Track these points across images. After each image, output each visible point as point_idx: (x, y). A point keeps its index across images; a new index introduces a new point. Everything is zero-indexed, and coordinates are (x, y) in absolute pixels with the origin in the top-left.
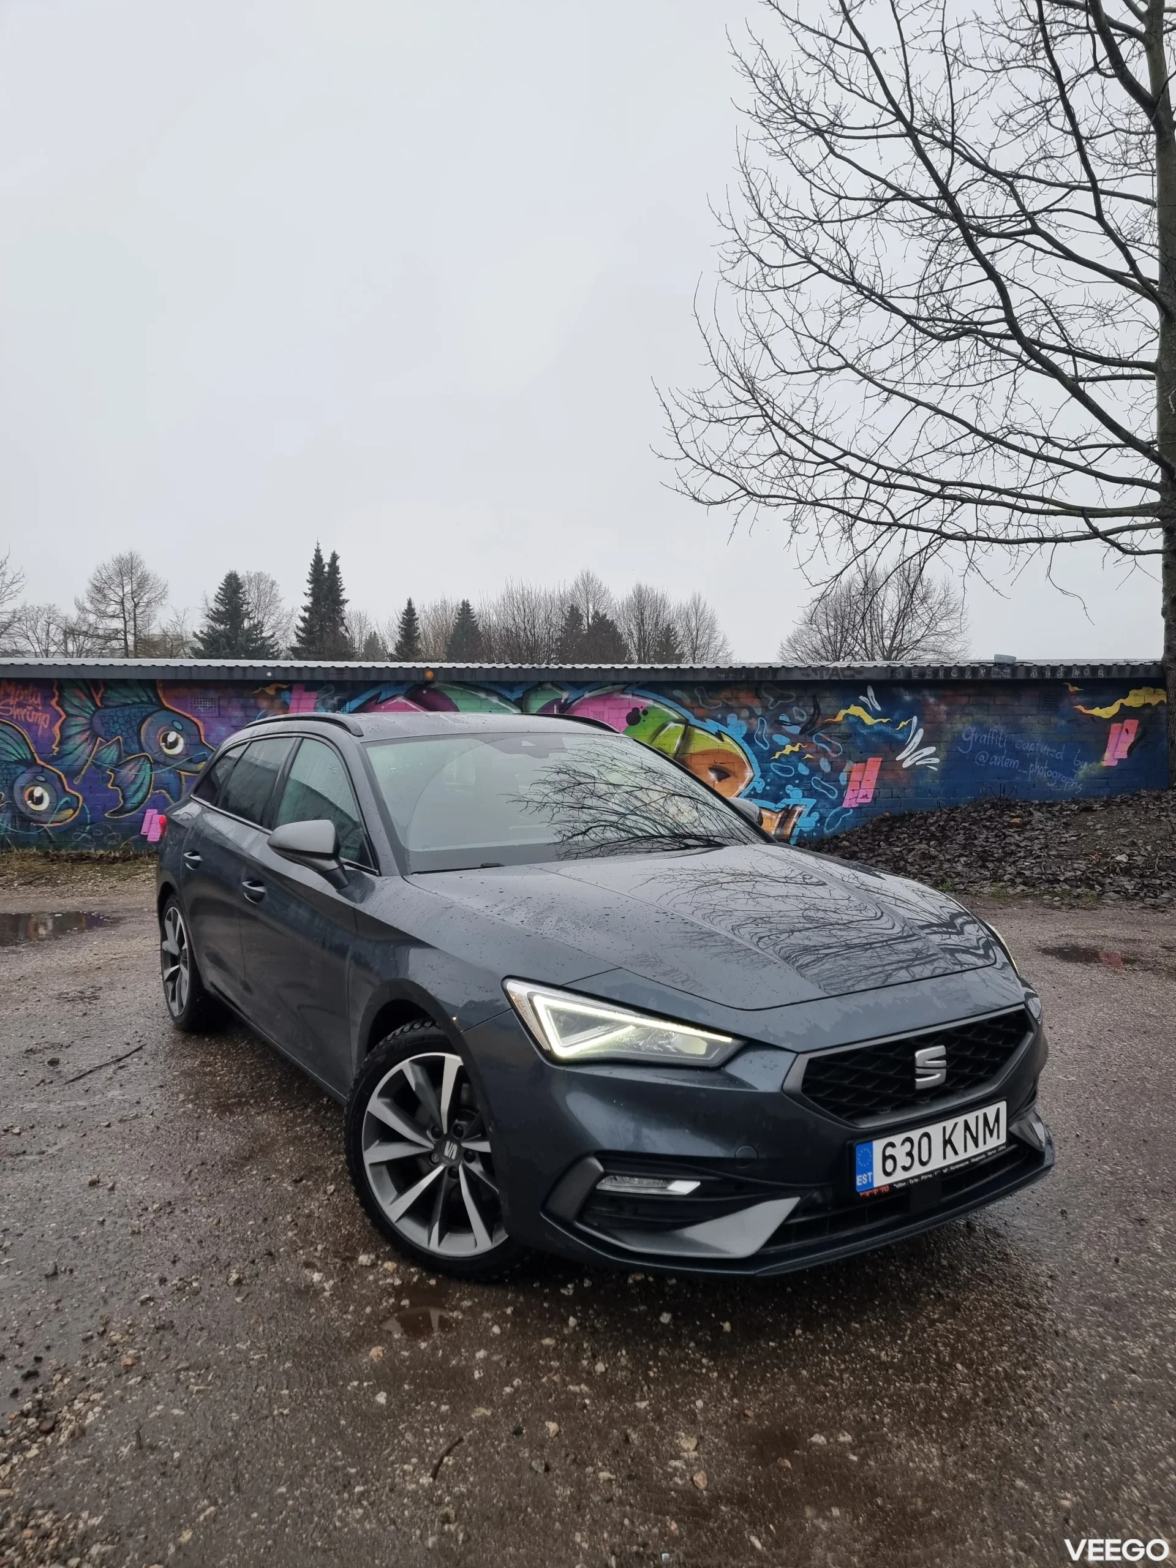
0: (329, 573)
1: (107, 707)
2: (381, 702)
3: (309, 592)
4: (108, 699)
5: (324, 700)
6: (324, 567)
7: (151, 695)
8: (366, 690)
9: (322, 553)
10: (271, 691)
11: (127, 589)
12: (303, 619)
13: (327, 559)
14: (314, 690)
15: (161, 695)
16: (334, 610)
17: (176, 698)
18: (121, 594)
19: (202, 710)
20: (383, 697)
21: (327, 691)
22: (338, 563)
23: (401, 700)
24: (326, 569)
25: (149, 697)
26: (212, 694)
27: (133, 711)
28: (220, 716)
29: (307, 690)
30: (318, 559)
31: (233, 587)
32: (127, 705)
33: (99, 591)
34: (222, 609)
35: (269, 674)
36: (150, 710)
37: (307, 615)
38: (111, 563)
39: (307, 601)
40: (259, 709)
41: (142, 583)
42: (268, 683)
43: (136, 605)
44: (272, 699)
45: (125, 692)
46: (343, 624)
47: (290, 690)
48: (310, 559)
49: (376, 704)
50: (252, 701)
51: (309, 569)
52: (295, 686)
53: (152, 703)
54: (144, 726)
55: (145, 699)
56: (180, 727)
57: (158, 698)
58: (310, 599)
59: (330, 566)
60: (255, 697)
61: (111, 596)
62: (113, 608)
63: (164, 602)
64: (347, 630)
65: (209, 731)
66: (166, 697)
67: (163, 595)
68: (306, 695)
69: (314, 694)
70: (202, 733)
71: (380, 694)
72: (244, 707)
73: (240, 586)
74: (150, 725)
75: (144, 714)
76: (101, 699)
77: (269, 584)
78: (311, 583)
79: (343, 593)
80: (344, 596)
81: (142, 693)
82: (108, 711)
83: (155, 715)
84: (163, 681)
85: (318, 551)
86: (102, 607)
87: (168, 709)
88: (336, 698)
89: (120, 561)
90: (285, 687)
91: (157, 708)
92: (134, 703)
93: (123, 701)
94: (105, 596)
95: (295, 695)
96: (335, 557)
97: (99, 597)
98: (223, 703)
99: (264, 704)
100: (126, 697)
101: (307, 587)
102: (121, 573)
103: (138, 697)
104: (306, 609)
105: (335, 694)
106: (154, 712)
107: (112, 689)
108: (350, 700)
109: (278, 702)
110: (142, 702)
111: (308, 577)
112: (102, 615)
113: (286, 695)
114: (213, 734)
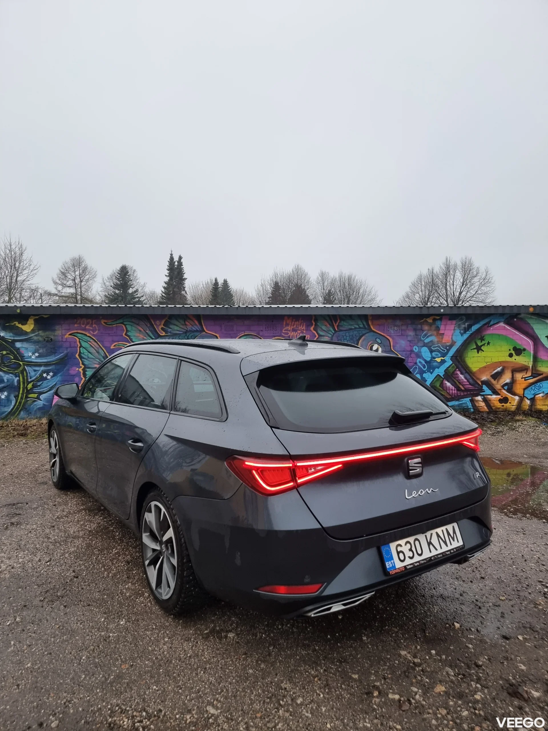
0: (178, 266)
1: (341, 331)
2: (491, 326)
3: (167, 275)
4: (342, 326)
5: (459, 325)
6: (175, 262)
7: (365, 323)
8: (483, 319)
9: (173, 256)
10: (430, 320)
11: (77, 273)
12: (164, 288)
13: (176, 259)
14: (455, 319)
15: (370, 323)
16: (181, 283)
17: (378, 325)
18: (74, 276)
19: (392, 331)
20: (492, 323)
21: (461, 319)
22: (182, 260)
23: (502, 324)
24: (176, 263)
25: (364, 325)
26: (398, 322)
27: (355, 333)
28: (402, 335)
29: (450, 319)
30: (172, 259)
31: (124, 272)
32: (351, 329)
33: (64, 274)
34: (119, 283)
35: (442, 311)
36: (364, 332)
37: (165, 285)
38: (69, 260)
39: (167, 279)
40: (423, 331)
41: (85, 269)
42: (428, 316)
43: (81, 281)
44: (430, 325)
45: (351, 322)
46: (184, 290)
47: (441, 319)
48: (168, 258)
49: (488, 327)
50: (419, 326)
51: (168, 264)
52: (443, 317)
53: (365, 328)
54: (360, 341)
55: (361, 326)
56: (380, 342)
57: (369, 325)
58: (168, 278)
59: (178, 262)
60: (422, 324)
61: (69, 277)
62: (70, 283)
63: (95, 279)
64: (186, 293)
65: (395, 343)
66: (372, 324)
67: (94, 277)
68: (449, 322)
69: (454, 322)
70: (392, 345)
71: (490, 321)
72: (415, 330)
73: (127, 272)
74: (363, 341)
75: (361, 335)
76: (338, 326)
77: (132, 271)
78: (168, 270)
79: (184, 275)
80: (185, 276)
81: (360, 322)
82: (341, 333)
83: (367, 335)
84: (372, 315)
85: (171, 255)
86: (65, 282)
87: (374, 332)
88: (466, 324)
89: (73, 260)
90: (438, 318)
91: (368, 331)
92: (356, 328)
93: (350, 327)
94: (66, 276)
95: (444, 322)
96: (180, 258)
97: (63, 277)
98: (404, 327)
99: (426, 328)
100: (351, 325)
101: (167, 272)
102: (74, 266)
103: (358, 325)
104: (166, 283)
105: (466, 321)
106: (366, 334)
107: (344, 320)
108: (474, 324)
109: (433, 327)
110: (360, 328)
111: (167, 267)
112: (64, 286)
113: (438, 323)
114: (398, 346)
